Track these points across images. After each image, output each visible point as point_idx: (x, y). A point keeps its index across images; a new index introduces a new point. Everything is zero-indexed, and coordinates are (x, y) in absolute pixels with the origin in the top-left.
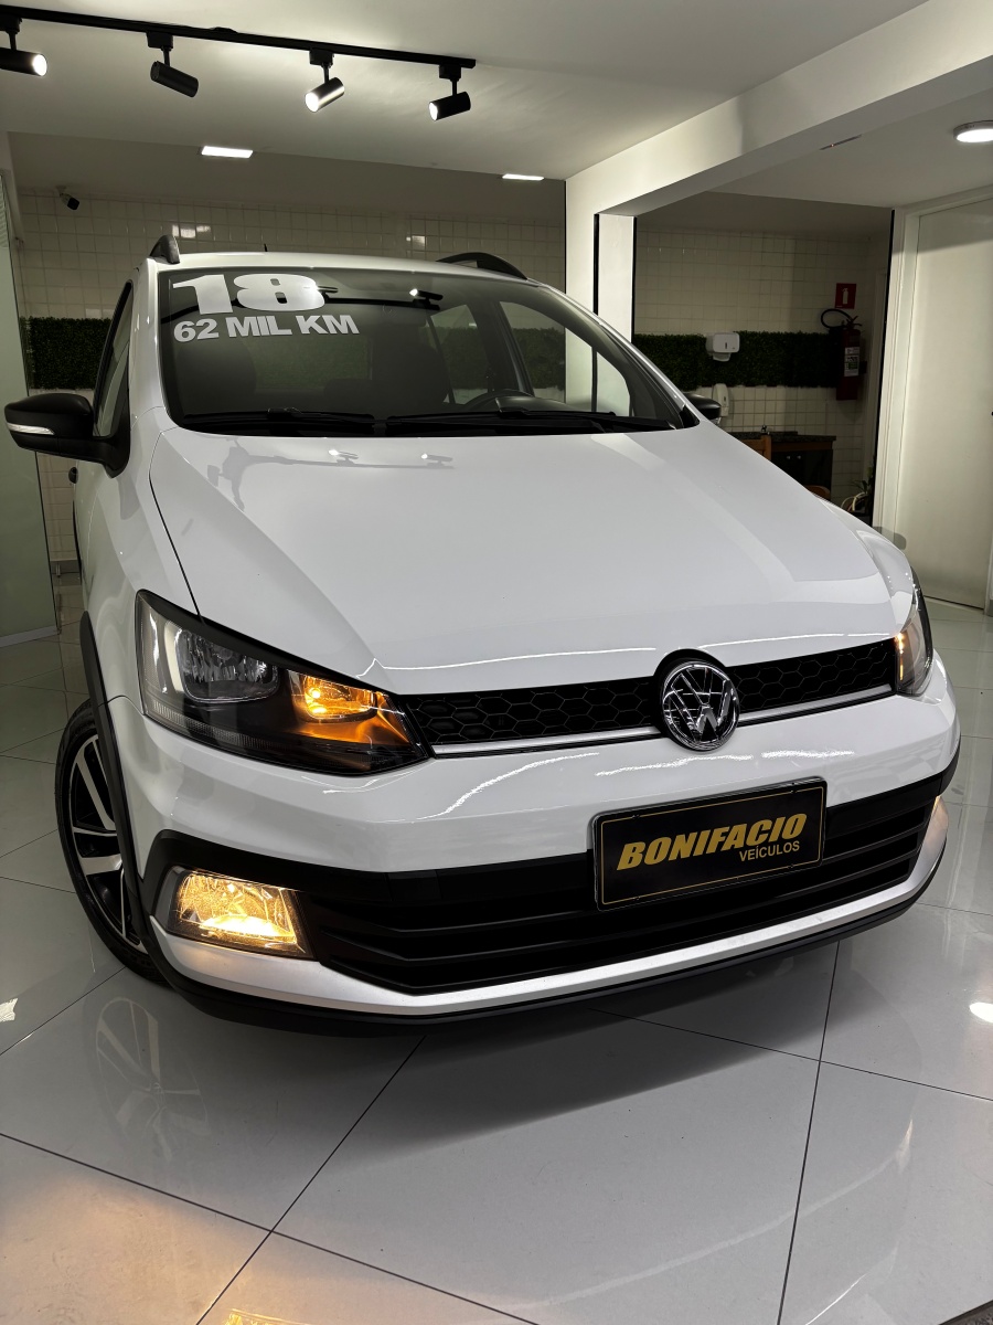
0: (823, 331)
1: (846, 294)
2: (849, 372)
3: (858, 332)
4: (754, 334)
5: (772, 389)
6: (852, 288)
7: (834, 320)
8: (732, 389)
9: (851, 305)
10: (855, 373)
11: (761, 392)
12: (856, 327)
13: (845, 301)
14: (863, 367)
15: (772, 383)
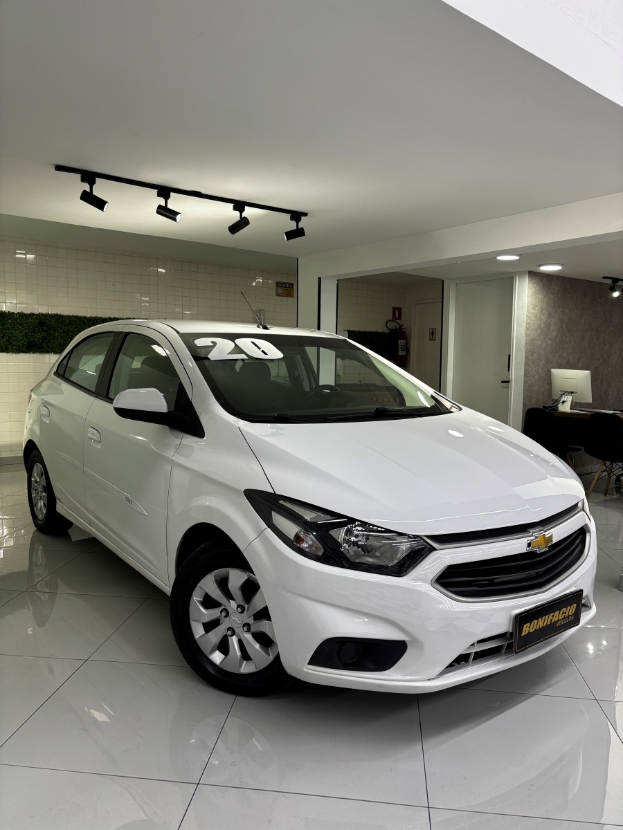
0: (387, 331)
1: (397, 313)
2: (401, 353)
3: (404, 333)
4: (354, 332)
6: (400, 310)
7: (392, 325)
8: (344, 361)
9: (400, 318)
10: (404, 354)
12: (403, 330)
13: (397, 316)
14: (407, 350)
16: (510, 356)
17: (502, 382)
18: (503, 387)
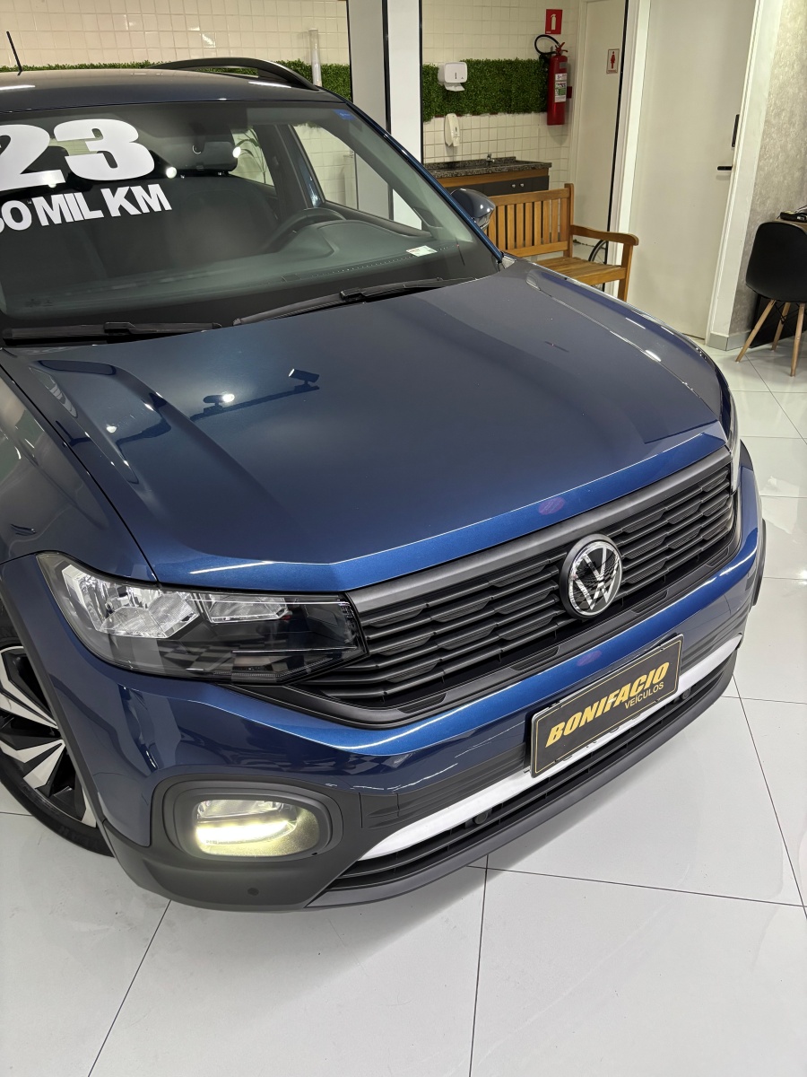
5: (493, 117)
11: (485, 119)
15: (494, 112)
16: (738, 116)
17: (720, 168)
18: (719, 178)
